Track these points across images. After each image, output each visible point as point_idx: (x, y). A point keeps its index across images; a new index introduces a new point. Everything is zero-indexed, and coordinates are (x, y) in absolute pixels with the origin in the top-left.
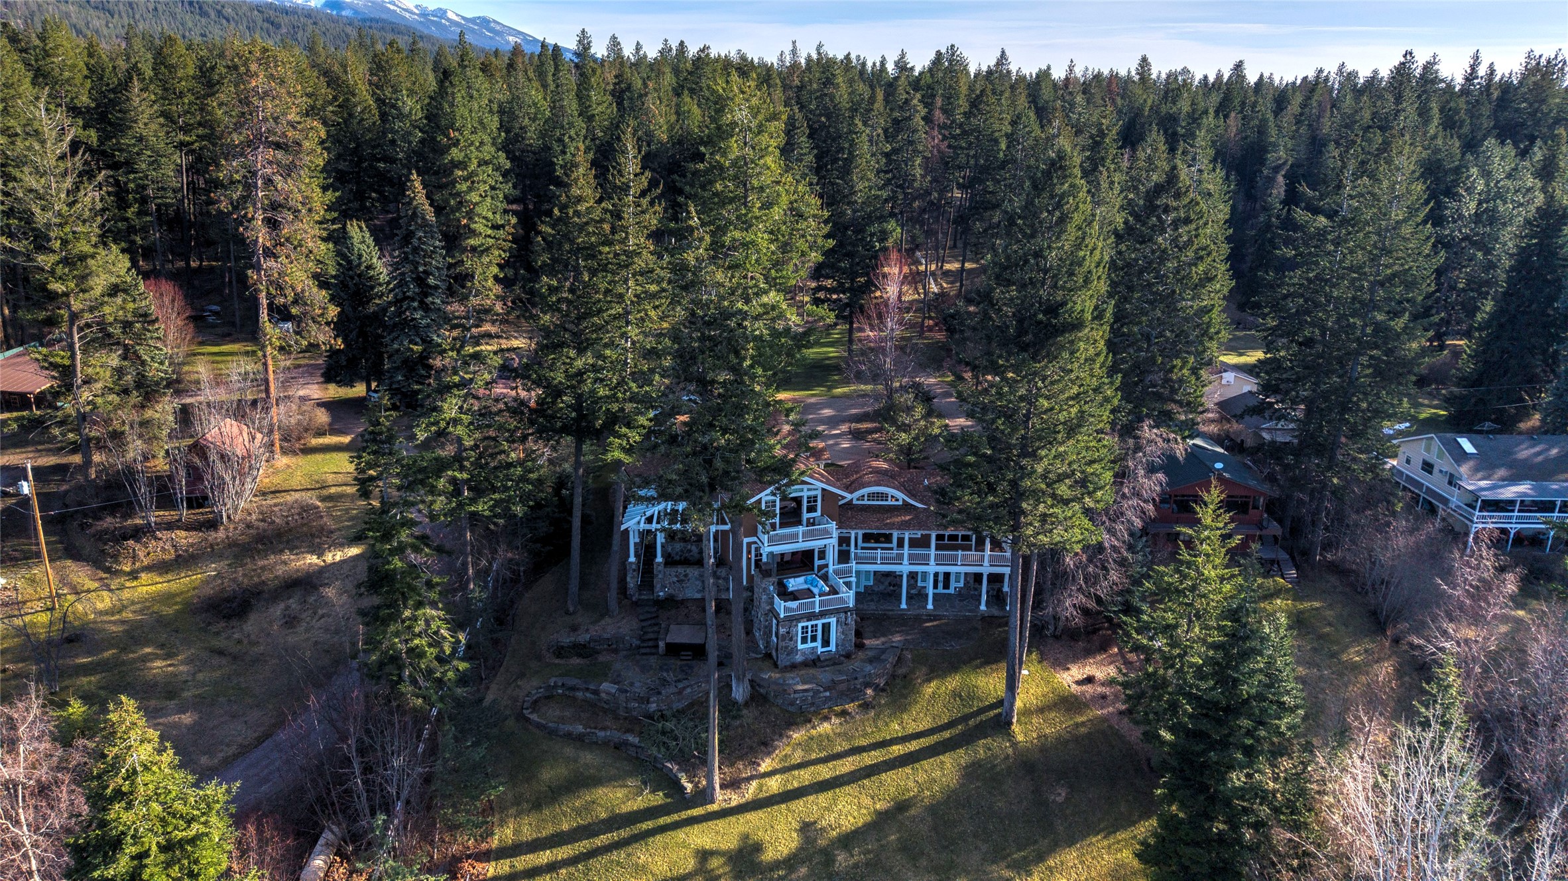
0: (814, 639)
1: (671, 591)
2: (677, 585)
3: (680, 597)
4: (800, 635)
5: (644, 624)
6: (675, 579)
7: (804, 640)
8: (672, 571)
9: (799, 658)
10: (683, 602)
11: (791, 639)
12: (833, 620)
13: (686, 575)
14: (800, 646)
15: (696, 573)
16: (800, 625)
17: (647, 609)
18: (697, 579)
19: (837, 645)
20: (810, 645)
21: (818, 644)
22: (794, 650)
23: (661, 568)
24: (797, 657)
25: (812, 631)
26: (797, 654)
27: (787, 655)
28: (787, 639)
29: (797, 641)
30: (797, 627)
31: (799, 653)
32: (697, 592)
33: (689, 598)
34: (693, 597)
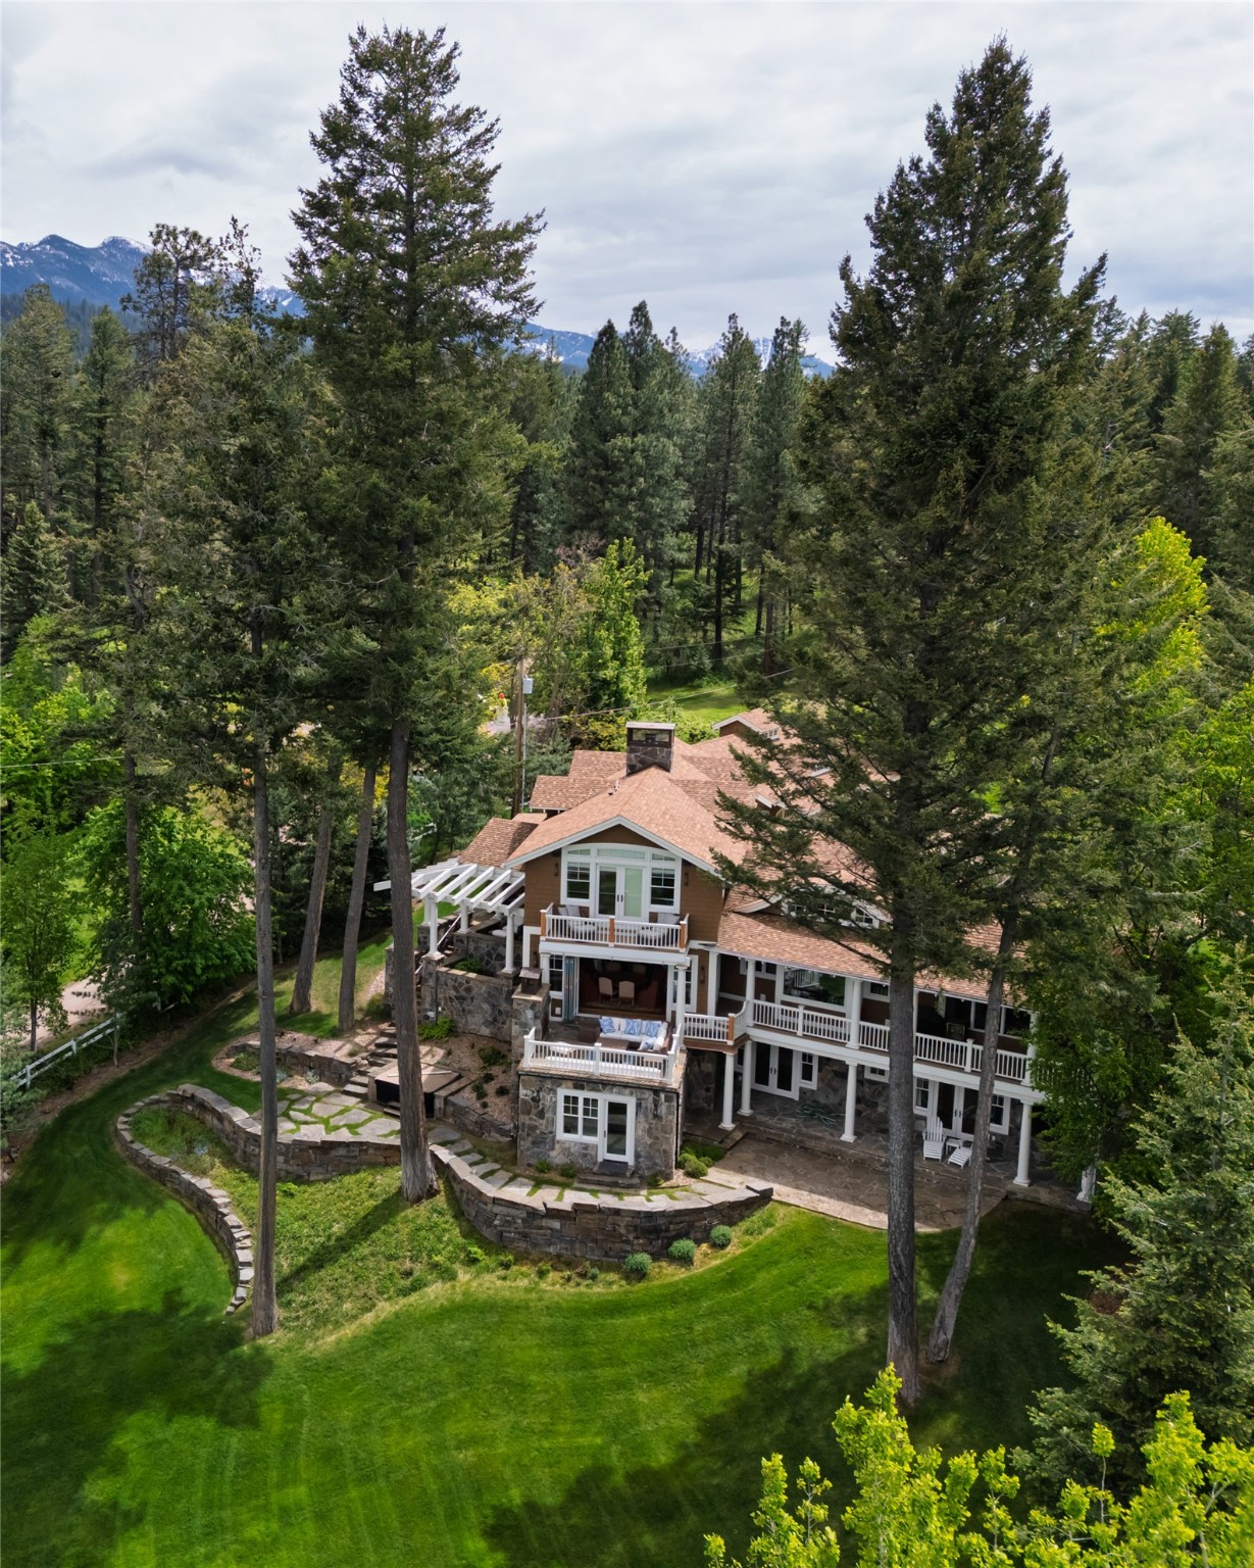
0: (591, 1129)
1: (448, 1014)
3: (461, 1027)
4: (560, 1114)
5: (378, 1051)
6: (453, 994)
7: (570, 1127)
8: (449, 977)
9: (556, 1157)
10: (457, 1036)
11: (541, 1114)
12: (631, 1103)
13: (468, 990)
14: (561, 1135)
15: (484, 988)
16: (562, 1092)
18: (484, 1000)
19: (637, 1156)
20: (579, 1137)
21: (600, 1140)
22: (545, 1140)
23: (431, 968)
24: (553, 1154)
25: (586, 1112)
26: (553, 1148)
27: (534, 1143)
28: (534, 1111)
29: (553, 1122)
30: (555, 1093)
31: (557, 1146)
32: (484, 1024)
33: (473, 1032)
34: (479, 1031)
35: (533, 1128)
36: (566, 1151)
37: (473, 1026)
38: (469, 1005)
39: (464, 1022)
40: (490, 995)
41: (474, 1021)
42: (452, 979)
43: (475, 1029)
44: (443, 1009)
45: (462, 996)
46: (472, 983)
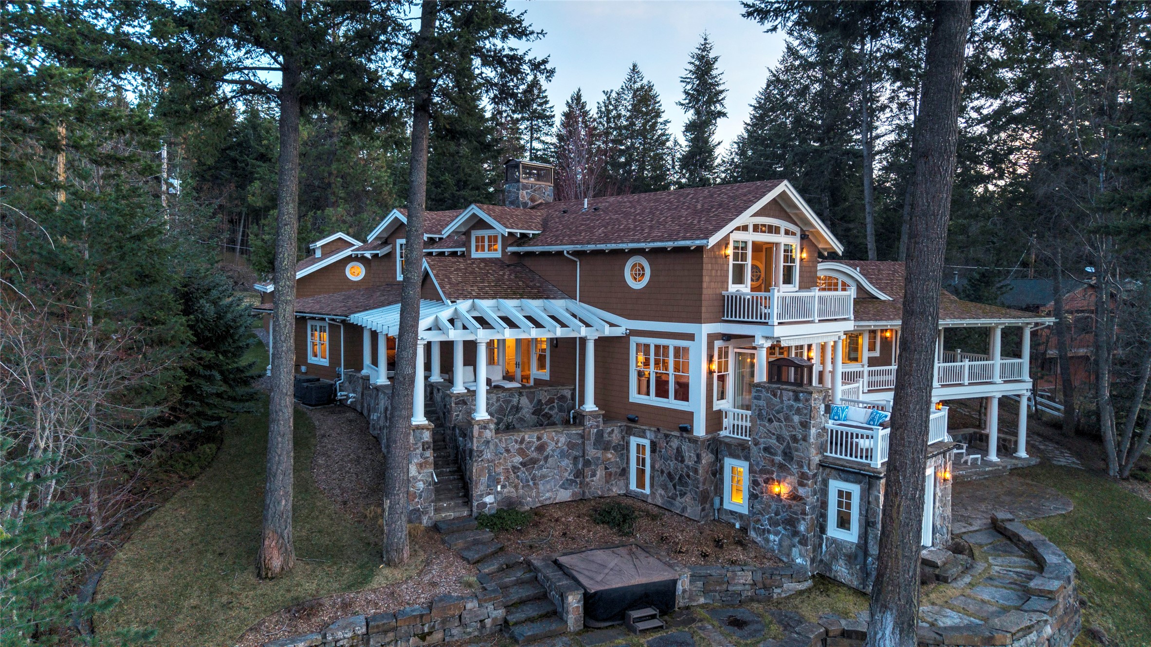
1: (509, 491)
2: (523, 473)
3: (530, 502)
5: (488, 569)
6: (518, 459)
8: (511, 441)
10: (538, 514)
13: (541, 448)
15: (563, 439)
17: (471, 537)
18: (563, 455)
19: (934, 533)
23: (488, 434)
32: (563, 487)
33: (548, 502)
34: (555, 498)
37: (548, 495)
38: (541, 468)
39: (534, 494)
40: (571, 445)
41: (548, 487)
42: (516, 442)
43: (550, 498)
44: (503, 487)
45: (531, 459)
46: (545, 438)
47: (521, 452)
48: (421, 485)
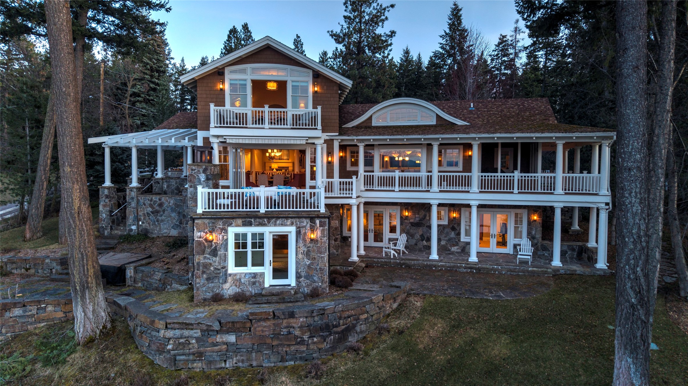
0: (258, 261)
1: (146, 226)
2: (152, 217)
3: (156, 233)
4: (231, 251)
6: (150, 209)
7: (240, 261)
9: (229, 288)
10: (152, 239)
11: (215, 253)
12: (292, 232)
13: (161, 205)
14: (232, 269)
16: (233, 231)
19: (298, 276)
20: (250, 269)
21: (267, 270)
22: (219, 274)
24: (226, 286)
25: (254, 245)
26: (225, 282)
27: (208, 279)
28: (208, 250)
29: (225, 258)
30: (226, 232)
31: (230, 279)
32: (173, 227)
33: (165, 235)
34: (169, 234)
35: (206, 266)
36: (238, 281)
37: (165, 231)
38: (161, 216)
39: (158, 229)
40: (177, 205)
41: (165, 226)
42: (149, 200)
43: (166, 233)
44: (143, 223)
45: (156, 210)
46: (163, 199)
47: (151, 206)
48: (104, 215)
